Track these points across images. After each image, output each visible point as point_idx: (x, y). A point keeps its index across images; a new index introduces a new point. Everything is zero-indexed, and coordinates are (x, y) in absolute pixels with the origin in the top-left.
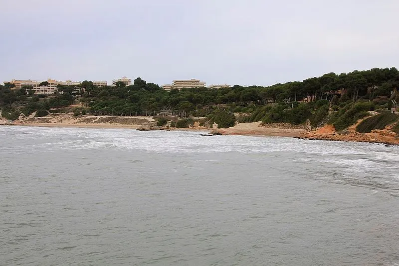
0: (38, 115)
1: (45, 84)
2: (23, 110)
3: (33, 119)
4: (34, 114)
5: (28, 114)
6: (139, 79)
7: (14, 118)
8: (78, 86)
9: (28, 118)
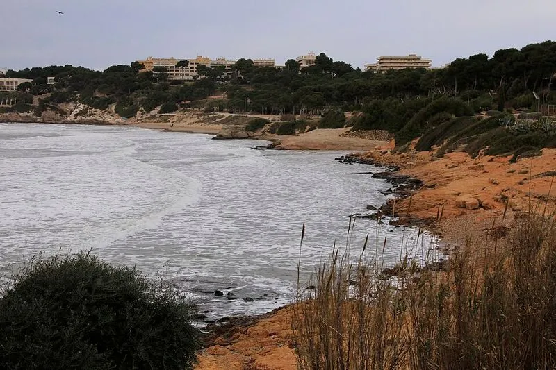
0: (164, 110)
1: (184, 63)
2: (144, 101)
3: (153, 117)
4: (159, 108)
5: (149, 109)
6: (323, 55)
7: (129, 114)
8: (231, 66)
9: (149, 115)
